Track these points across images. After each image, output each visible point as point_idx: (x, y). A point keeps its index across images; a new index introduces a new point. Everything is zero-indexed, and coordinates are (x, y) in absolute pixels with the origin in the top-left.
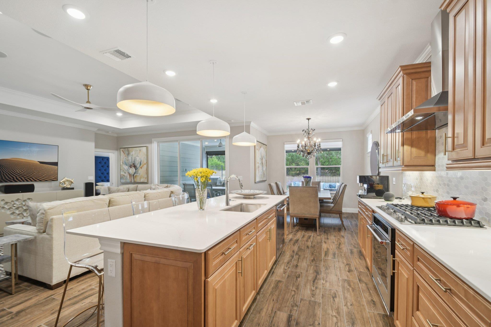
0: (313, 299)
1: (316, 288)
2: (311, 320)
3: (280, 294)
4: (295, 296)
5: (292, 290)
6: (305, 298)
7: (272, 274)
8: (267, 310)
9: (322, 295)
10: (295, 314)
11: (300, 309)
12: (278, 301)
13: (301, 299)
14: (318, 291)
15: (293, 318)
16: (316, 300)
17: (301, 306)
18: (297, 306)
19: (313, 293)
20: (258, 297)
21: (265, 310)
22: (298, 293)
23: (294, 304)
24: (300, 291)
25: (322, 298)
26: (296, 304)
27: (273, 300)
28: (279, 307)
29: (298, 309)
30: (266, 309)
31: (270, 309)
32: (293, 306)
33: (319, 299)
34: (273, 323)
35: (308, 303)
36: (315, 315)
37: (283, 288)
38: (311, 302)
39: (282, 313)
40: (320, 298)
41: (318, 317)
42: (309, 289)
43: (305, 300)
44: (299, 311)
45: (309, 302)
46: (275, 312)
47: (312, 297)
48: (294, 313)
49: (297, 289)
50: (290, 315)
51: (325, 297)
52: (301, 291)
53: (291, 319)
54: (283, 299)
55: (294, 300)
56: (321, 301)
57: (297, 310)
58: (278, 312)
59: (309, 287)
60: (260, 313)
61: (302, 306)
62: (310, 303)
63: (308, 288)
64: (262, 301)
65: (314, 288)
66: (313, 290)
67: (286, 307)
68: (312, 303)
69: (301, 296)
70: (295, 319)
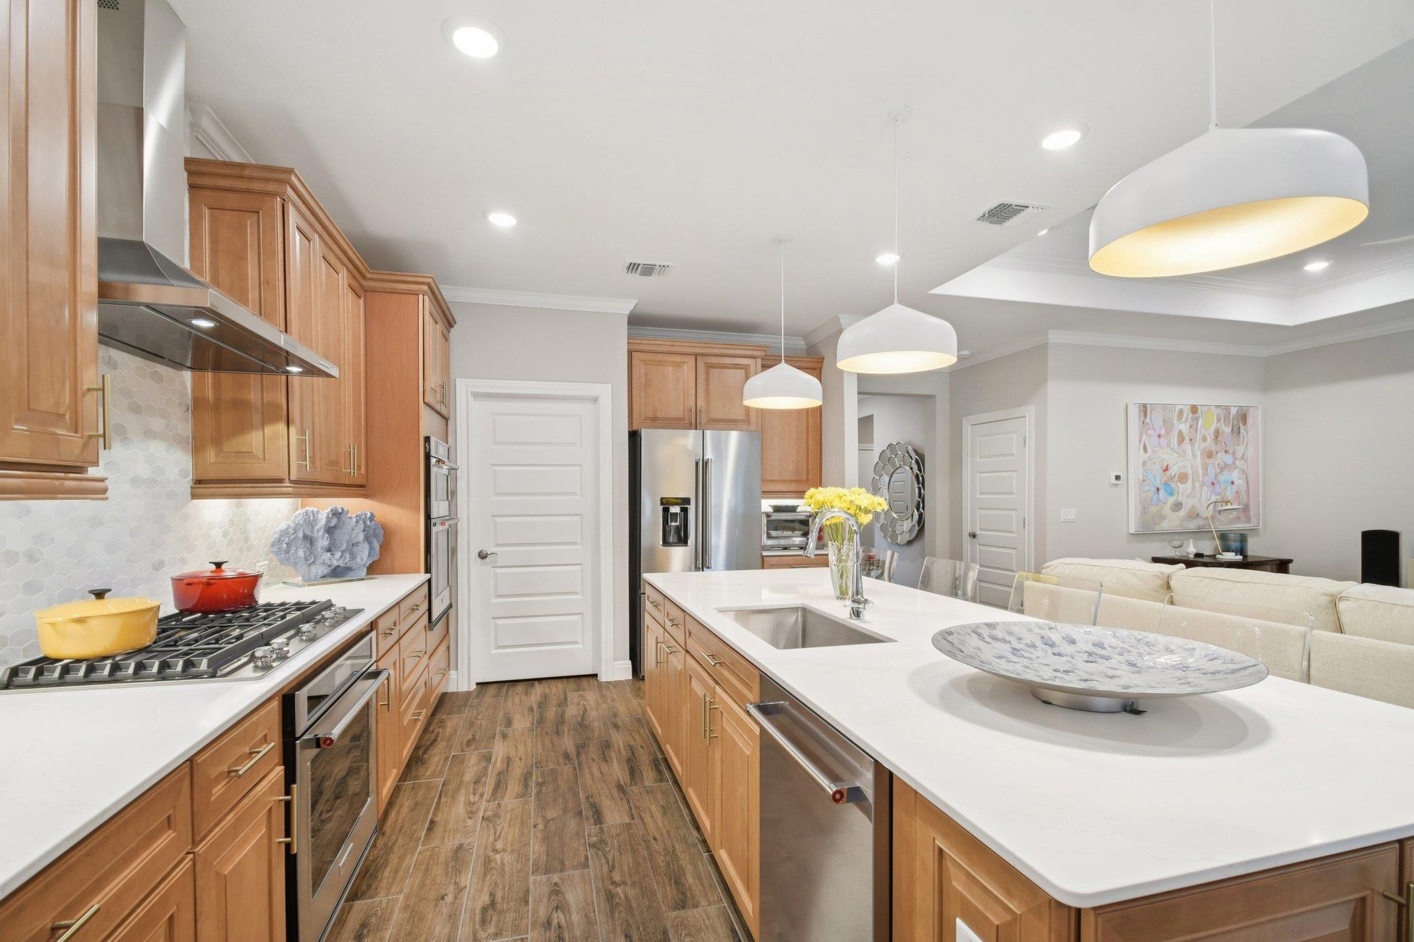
0: (555, 878)
1: (549, 923)
2: (553, 829)
3: (650, 861)
4: (605, 869)
5: (624, 883)
6: (577, 872)
7: (733, 931)
8: (652, 817)
9: (527, 902)
10: (590, 829)
11: (582, 842)
12: (644, 841)
13: (589, 868)
14: (542, 913)
15: (592, 821)
16: (544, 878)
17: (582, 848)
18: (592, 846)
19: (556, 898)
20: (695, 833)
21: (658, 815)
22: (603, 881)
23: (600, 846)
24: (598, 892)
25: (527, 892)
26: (595, 849)
27: (655, 839)
28: (631, 829)
29: (587, 841)
30: (655, 817)
31: (648, 819)
32: (602, 841)
33: (537, 885)
34: (624, 801)
35: (567, 863)
36: (546, 839)
37: (654, 881)
38: (559, 868)
39: (619, 821)
40: (536, 889)
41: (537, 838)
42: (573, 908)
43: (575, 868)
44: (584, 835)
45: (564, 865)
46: (633, 819)
47: (558, 882)
48: (592, 830)
49: (610, 897)
50: (601, 823)
51: (520, 895)
52: (594, 892)
53: (595, 817)
54: (633, 850)
55: (606, 858)
56: (532, 878)
57: (589, 836)
58: (627, 820)
59: (575, 917)
60: (663, 807)
61: (579, 850)
62: (562, 863)
63: (578, 913)
64: (678, 828)
65: (556, 921)
66: (559, 911)
67: (617, 835)
68: (557, 865)
69: (589, 875)
70: (586, 819)
